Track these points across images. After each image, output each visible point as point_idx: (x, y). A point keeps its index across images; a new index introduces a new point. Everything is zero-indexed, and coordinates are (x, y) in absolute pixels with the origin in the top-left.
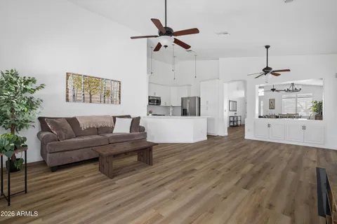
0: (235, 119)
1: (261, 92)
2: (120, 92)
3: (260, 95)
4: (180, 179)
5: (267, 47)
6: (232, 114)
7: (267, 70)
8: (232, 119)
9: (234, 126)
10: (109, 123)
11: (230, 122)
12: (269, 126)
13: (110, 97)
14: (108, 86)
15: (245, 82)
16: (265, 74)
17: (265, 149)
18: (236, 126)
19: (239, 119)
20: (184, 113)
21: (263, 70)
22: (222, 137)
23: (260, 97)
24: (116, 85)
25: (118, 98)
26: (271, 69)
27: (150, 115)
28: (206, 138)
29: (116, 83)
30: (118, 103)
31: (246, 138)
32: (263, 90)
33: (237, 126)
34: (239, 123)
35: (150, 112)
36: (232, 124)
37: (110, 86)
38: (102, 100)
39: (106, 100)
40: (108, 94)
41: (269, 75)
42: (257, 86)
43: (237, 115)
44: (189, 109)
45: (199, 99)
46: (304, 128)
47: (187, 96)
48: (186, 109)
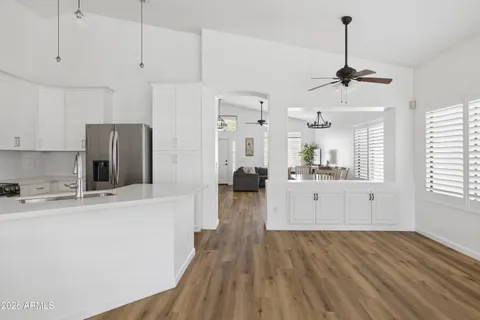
12: (316, 197)
44: (115, 161)
46: (372, 197)
47: (101, 121)
48: (106, 163)
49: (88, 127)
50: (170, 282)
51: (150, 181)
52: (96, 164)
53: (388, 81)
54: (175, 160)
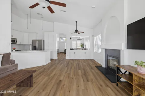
4: (60, 89)
5: (76, 22)
20: (35, 48)
28: (50, 61)
35: (14, 49)
44: (37, 46)
45: (44, 41)
46: (85, 53)
47: (35, 39)
48: (36, 47)
49: (33, 40)
50: (45, 64)
51: (44, 49)
52: (34, 47)
53: (83, 32)
54: (48, 46)
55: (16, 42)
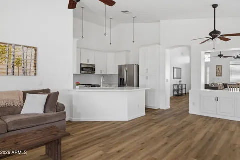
0: (180, 88)
1: (208, 59)
2: (36, 60)
3: (206, 61)
5: (215, 6)
6: (177, 82)
7: (214, 34)
8: (176, 88)
9: (178, 96)
10: (16, 101)
11: (174, 90)
12: (217, 99)
13: (21, 68)
14: (19, 53)
15: (190, 48)
16: (213, 39)
17: (212, 131)
18: (180, 95)
19: (184, 87)
21: (211, 34)
22: (164, 111)
23: (206, 63)
24: (31, 52)
25: (33, 69)
26: (219, 33)
27: (78, 87)
28: (144, 114)
29: (30, 50)
30: (33, 74)
31: (190, 112)
32: (210, 56)
33: (182, 95)
34: (184, 92)
35: (78, 84)
36: (176, 93)
37: (21, 53)
38: (10, 71)
39: (16, 71)
40: (18, 63)
41: (217, 40)
42: (203, 53)
43: (182, 83)
44: (126, 78)
45: (138, 67)
48: (123, 79)
54: (147, 78)
55: (95, 70)
